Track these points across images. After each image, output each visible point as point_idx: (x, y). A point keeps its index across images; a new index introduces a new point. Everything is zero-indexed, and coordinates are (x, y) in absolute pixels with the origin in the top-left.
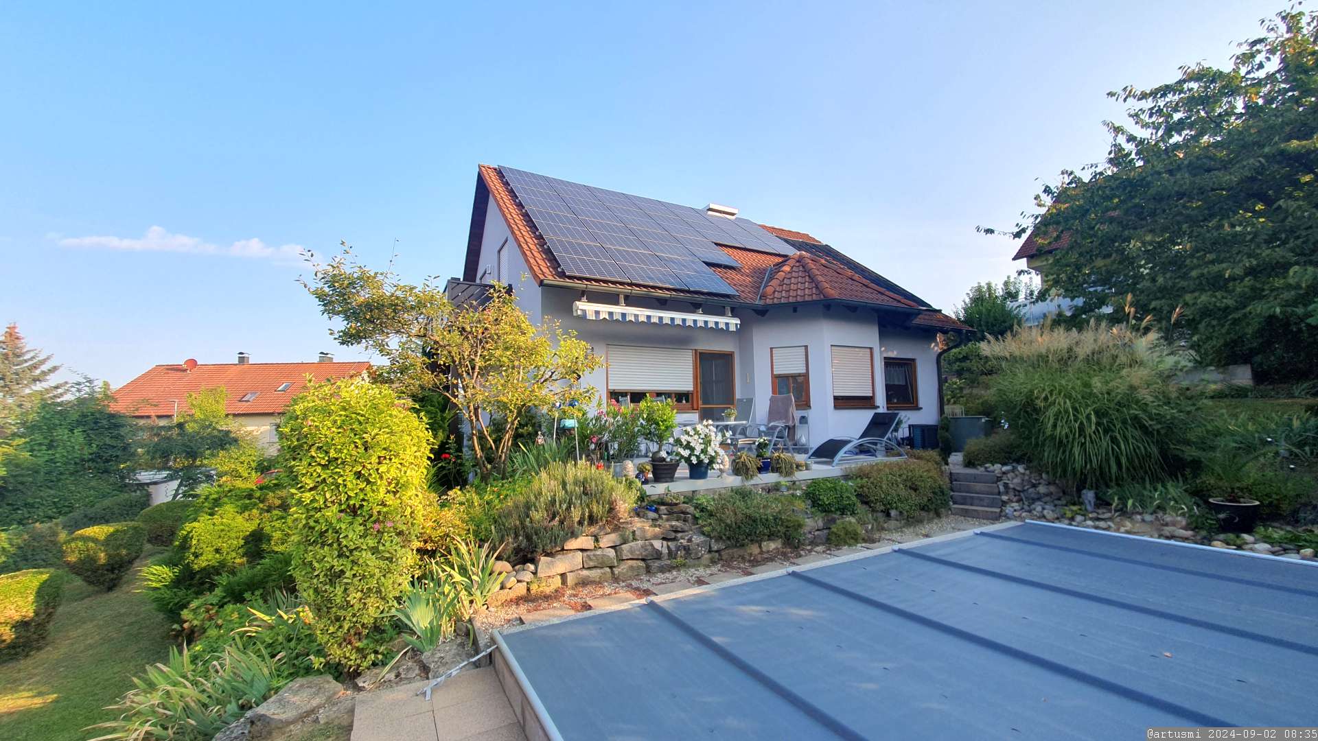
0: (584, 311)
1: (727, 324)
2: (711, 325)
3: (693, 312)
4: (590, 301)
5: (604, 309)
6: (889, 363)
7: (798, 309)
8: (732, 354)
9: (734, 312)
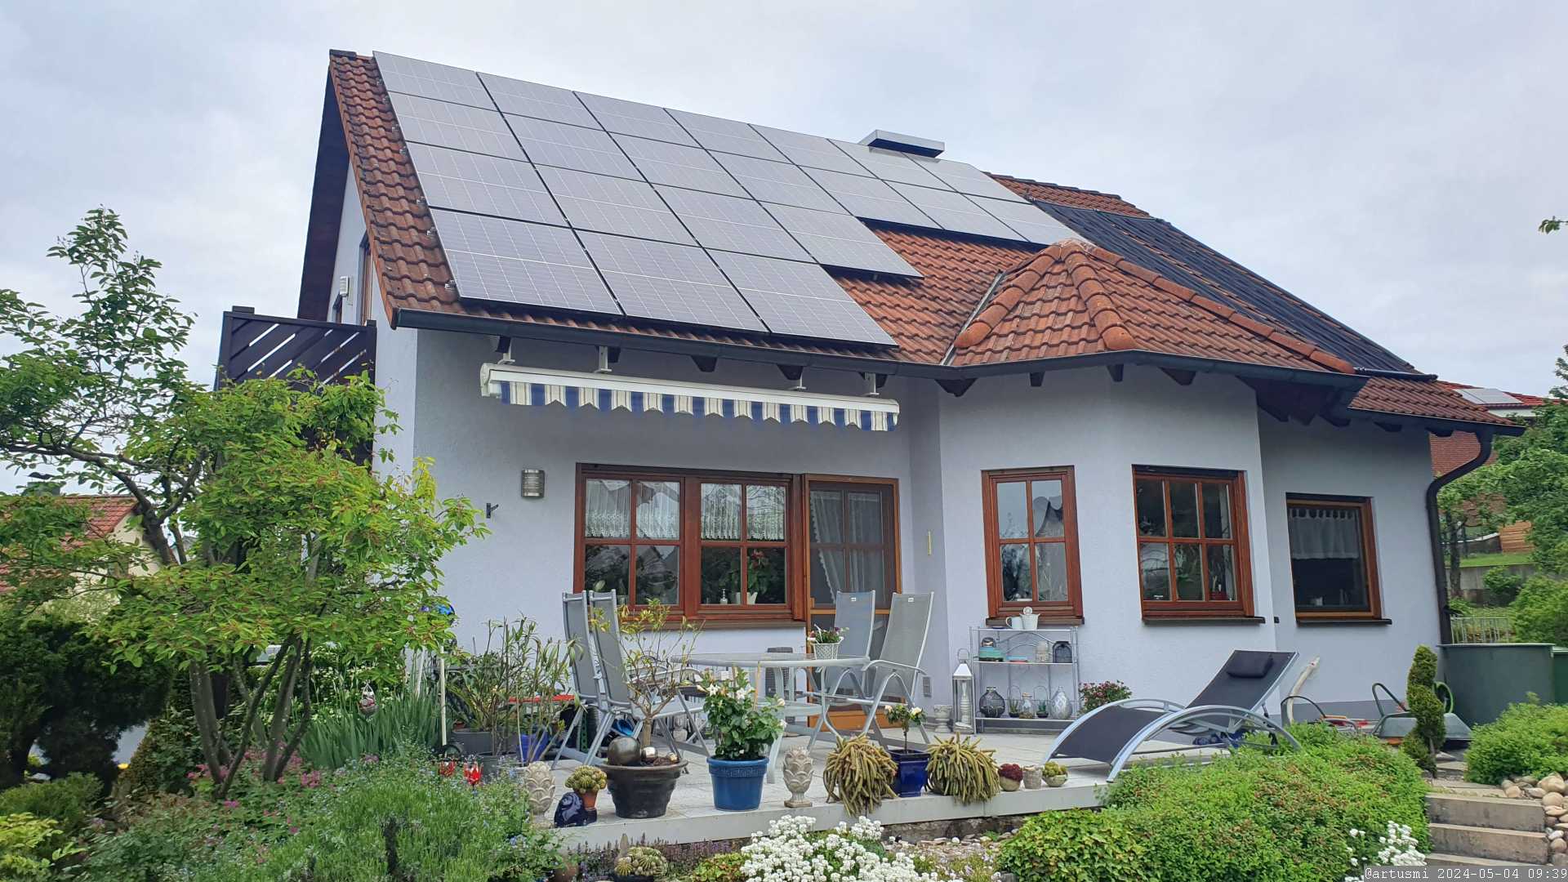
0: (505, 386)
1: (866, 416)
2: (825, 417)
3: (785, 388)
4: (522, 362)
5: (556, 383)
6: (1300, 507)
7: (1048, 376)
8: (892, 486)
9: (884, 387)
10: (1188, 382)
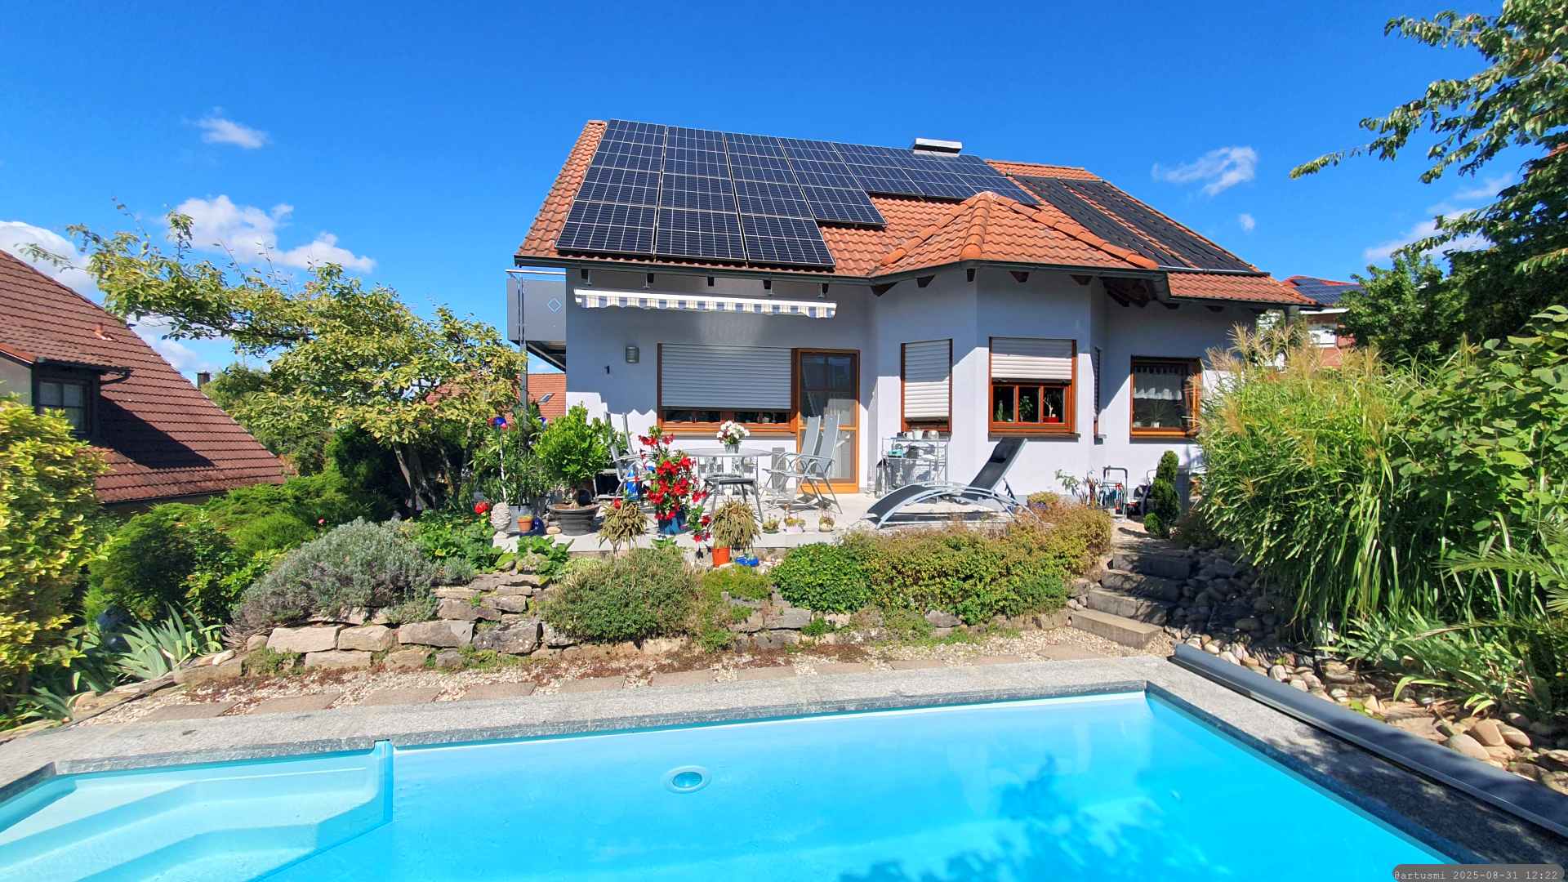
0: (584, 298)
2: (785, 312)
6: (1142, 364)
8: (855, 355)
9: (825, 293)
10: (1025, 280)
